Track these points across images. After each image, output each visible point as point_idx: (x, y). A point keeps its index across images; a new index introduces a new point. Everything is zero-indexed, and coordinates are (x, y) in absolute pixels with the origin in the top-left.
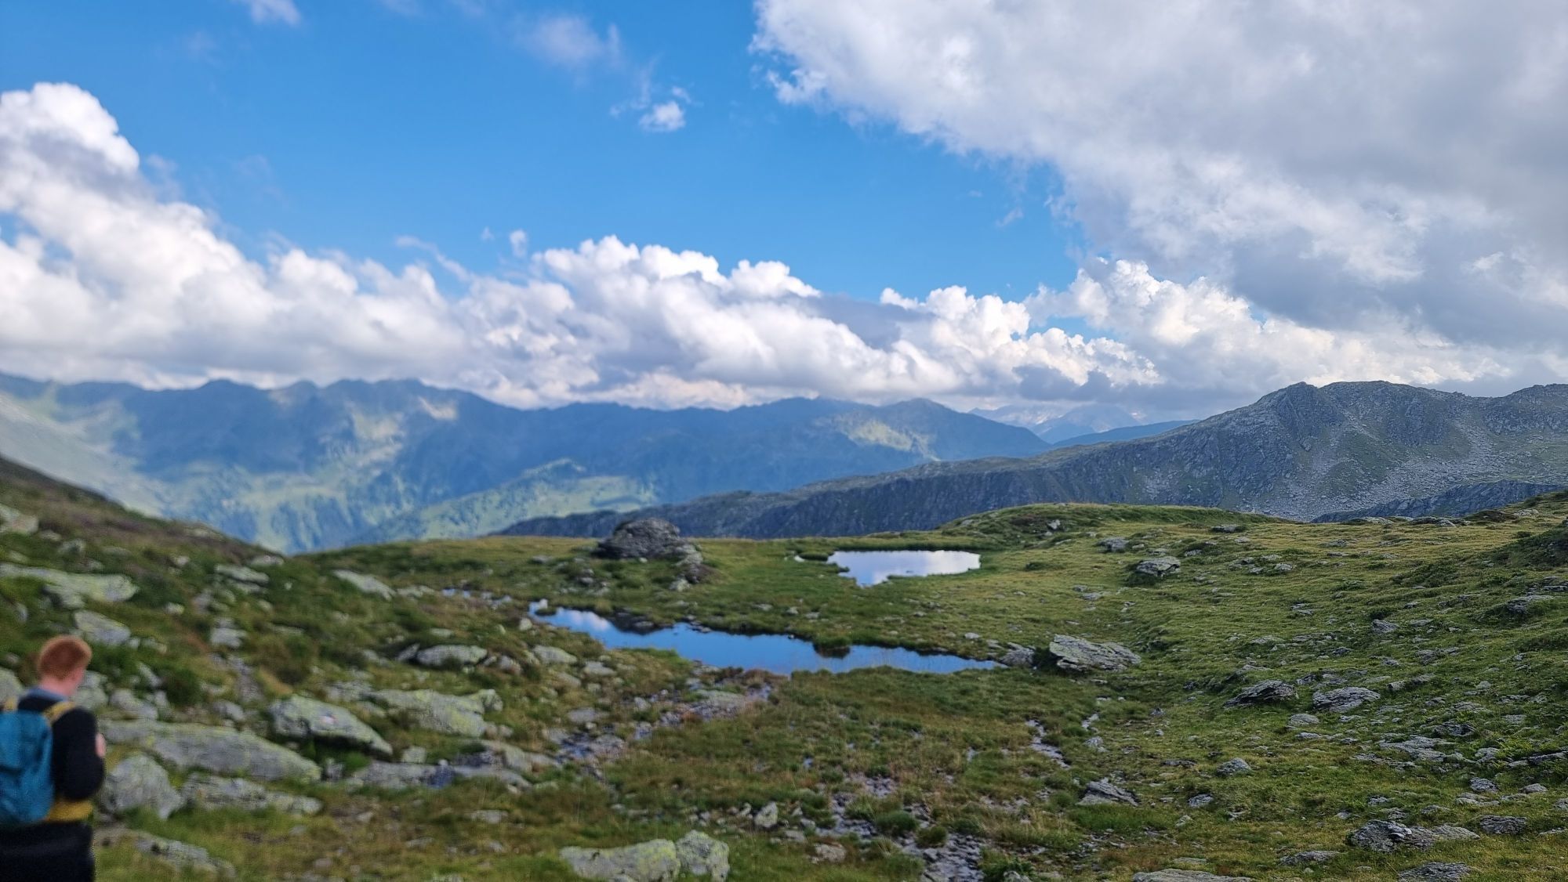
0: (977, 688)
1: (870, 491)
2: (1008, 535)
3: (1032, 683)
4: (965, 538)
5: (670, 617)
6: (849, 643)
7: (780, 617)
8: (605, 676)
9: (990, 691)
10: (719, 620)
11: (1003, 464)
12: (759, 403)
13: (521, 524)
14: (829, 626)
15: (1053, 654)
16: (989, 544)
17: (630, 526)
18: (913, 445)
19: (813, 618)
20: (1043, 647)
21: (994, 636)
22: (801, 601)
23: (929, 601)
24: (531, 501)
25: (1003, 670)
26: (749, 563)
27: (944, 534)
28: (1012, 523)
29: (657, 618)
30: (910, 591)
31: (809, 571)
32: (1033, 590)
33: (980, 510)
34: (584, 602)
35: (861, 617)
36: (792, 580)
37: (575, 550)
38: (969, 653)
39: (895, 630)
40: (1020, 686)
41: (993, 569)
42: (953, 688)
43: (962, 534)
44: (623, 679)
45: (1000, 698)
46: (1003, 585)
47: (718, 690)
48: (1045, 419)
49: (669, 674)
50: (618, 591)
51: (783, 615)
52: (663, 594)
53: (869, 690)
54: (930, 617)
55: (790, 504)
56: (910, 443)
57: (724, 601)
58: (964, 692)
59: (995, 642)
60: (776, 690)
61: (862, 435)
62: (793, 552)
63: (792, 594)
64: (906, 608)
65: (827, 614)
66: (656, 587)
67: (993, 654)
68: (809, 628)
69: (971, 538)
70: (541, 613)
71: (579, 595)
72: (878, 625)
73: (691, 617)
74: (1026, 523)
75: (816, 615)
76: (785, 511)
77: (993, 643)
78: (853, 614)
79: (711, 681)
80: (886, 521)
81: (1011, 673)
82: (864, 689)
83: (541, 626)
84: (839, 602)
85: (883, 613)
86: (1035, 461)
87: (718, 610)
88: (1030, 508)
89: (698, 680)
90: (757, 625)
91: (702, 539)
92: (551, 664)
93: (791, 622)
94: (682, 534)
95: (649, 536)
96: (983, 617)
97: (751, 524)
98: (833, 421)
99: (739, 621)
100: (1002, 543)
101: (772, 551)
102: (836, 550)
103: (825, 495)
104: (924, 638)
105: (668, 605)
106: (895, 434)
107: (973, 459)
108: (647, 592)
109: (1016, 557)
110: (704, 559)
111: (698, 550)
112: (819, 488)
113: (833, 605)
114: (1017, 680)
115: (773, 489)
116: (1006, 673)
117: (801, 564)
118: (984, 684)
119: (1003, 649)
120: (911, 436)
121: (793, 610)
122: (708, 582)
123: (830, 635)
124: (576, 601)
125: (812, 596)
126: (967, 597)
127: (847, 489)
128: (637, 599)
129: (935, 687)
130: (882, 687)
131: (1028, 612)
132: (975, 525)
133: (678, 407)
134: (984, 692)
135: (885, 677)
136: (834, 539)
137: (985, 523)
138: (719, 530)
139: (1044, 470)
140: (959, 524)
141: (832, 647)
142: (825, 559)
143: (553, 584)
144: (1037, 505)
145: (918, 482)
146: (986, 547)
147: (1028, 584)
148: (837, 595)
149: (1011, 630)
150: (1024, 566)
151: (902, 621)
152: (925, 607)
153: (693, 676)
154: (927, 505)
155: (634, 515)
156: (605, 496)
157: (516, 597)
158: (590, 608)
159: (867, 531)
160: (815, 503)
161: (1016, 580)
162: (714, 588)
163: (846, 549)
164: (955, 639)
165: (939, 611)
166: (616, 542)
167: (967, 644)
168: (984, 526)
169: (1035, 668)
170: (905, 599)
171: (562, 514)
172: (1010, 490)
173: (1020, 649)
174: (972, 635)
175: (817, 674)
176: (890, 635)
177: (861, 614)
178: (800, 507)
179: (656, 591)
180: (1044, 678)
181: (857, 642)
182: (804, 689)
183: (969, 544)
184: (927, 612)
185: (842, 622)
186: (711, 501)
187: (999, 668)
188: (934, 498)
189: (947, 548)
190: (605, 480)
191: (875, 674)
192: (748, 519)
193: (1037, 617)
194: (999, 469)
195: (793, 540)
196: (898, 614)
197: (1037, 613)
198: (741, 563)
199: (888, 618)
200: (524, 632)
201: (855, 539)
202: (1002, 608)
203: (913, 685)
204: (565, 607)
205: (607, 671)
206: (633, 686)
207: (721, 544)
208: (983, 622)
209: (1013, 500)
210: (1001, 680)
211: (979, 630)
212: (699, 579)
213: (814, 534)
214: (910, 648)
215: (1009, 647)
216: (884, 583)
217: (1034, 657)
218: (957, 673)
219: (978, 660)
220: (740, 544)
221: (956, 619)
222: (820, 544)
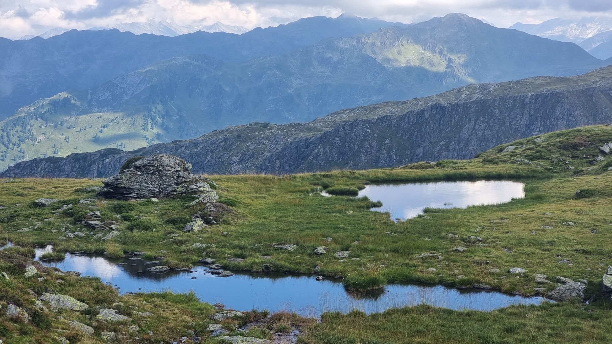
0: (524, 325)
1: (402, 118)
2: (555, 161)
3: (584, 319)
4: (508, 165)
5: (187, 260)
6: (383, 282)
7: (307, 258)
8: (120, 323)
9: (539, 328)
10: (240, 262)
11: (548, 84)
12: (276, 25)
13: (18, 166)
14: (361, 265)
15: (606, 287)
16: (535, 171)
17: (138, 163)
18: (448, 67)
19: (343, 258)
20: (596, 280)
21: (542, 270)
22: (329, 239)
23: (469, 234)
24: (28, 141)
25: (552, 306)
26: (271, 200)
27: (484, 161)
28: (560, 147)
29: (173, 261)
30: (448, 225)
31: (337, 207)
32: (584, 219)
33: (524, 135)
34: (93, 247)
35: (396, 254)
36: (318, 218)
37: (79, 191)
38: (514, 289)
39: (433, 267)
40: (571, 322)
41: (539, 199)
42: (497, 326)
43: (505, 162)
44: (139, 326)
45: (550, 335)
46: (550, 215)
47: (242, 335)
48: (596, 32)
49: (188, 319)
50: (129, 234)
51: (310, 255)
52: (178, 235)
53: (406, 331)
54: (471, 252)
55: (313, 136)
56: (444, 64)
57: (244, 242)
58: (510, 330)
59: (543, 276)
60: (305, 333)
61: (390, 56)
62: (319, 187)
63: (319, 232)
64: (446, 244)
65: (358, 252)
66: (170, 228)
67: (541, 290)
68: (339, 268)
69: (515, 166)
70: (46, 259)
71: (87, 239)
72: (414, 262)
73: (209, 260)
74: (575, 147)
75: (346, 254)
76: (307, 143)
77: (541, 277)
78: (387, 252)
79: (235, 326)
80: (420, 151)
81: (561, 309)
82: (401, 330)
83: (47, 272)
84: (371, 239)
85: (420, 249)
86: (584, 80)
87: (239, 252)
88: (579, 131)
89: (220, 325)
90: (282, 266)
91: (217, 176)
92: (60, 312)
93: (318, 262)
94: (195, 171)
95: (159, 173)
96: (529, 250)
97: (270, 159)
98: (358, 42)
99: (262, 263)
100: (549, 170)
101: (296, 186)
102: (367, 184)
103: (353, 125)
104: (465, 274)
105: (184, 247)
106: (428, 54)
107: (515, 79)
108: (160, 234)
109: (564, 185)
110: (220, 197)
111: (213, 187)
112: (345, 117)
113: (364, 242)
114: (567, 316)
115: (293, 120)
116: (556, 308)
117: (328, 199)
118: (532, 321)
119: (552, 283)
120: (445, 56)
121: (321, 249)
122: (226, 222)
123: (361, 275)
124: (83, 246)
125: (341, 234)
126: (510, 229)
127: (376, 117)
128: (150, 242)
129: (478, 325)
130: (421, 328)
131: (578, 243)
132: (519, 151)
133: (185, 32)
134: (532, 330)
135: (423, 317)
136: (363, 172)
137: (530, 149)
138: (235, 167)
139: (594, 89)
140: (501, 150)
141: (364, 287)
142: (356, 194)
143: (58, 228)
144: (587, 127)
145: (455, 107)
146: (531, 175)
147: (578, 213)
148: (368, 232)
149: (560, 263)
150: (574, 194)
151: (441, 258)
152: (466, 241)
153: (216, 321)
154: (465, 133)
155: (142, 153)
156: (108, 132)
157: (18, 243)
158: (99, 253)
159: (400, 163)
160: (342, 134)
161: (564, 209)
162: (233, 228)
163: (377, 181)
164: (498, 275)
165: (481, 245)
166: (124, 181)
167: (512, 279)
168: (529, 152)
169: (587, 303)
170: (443, 234)
171: (63, 154)
172: (557, 113)
173: (571, 282)
174: (517, 270)
175: (350, 315)
176: (428, 273)
177: (396, 251)
178: (324, 139)
179: (170, 233)
180: (597, 312)
181: (392, 281)
182: (336, 331)
183: (512, 172)
184: (467, 246)
185: (375, 260)
186: (225, 135)
187: (547, 303)
188: (472, 124)
189: (488, 177)
190: (108, 116)
191: (412, 315)
192: (267, 154)
193: (589, 248)
194: (544, 90)
195: (318, 173)
196: (435, 249)
197: (589, 244)
198: (263, 201)
199: (426, 254)
200: (29, 279)
201: (387, 171)
202: (550, 239)
203: (454, 324)
204: (73, 253)
205: (121, 318)
206: (151, 333)
207: (238, 180)
208: (529, 255)
209: (560, 123)
210: (551, 315)
211: (526, 264)
212: (215, 219)
213: (341, 166)
214: (449, 285)
215: (558, 281)
216: (420, 216)
217: (586, 291)
218: (502, 310)
219: (525, 296)
220: (259, 180)
221: (500, 253)
222: (348, 177)
